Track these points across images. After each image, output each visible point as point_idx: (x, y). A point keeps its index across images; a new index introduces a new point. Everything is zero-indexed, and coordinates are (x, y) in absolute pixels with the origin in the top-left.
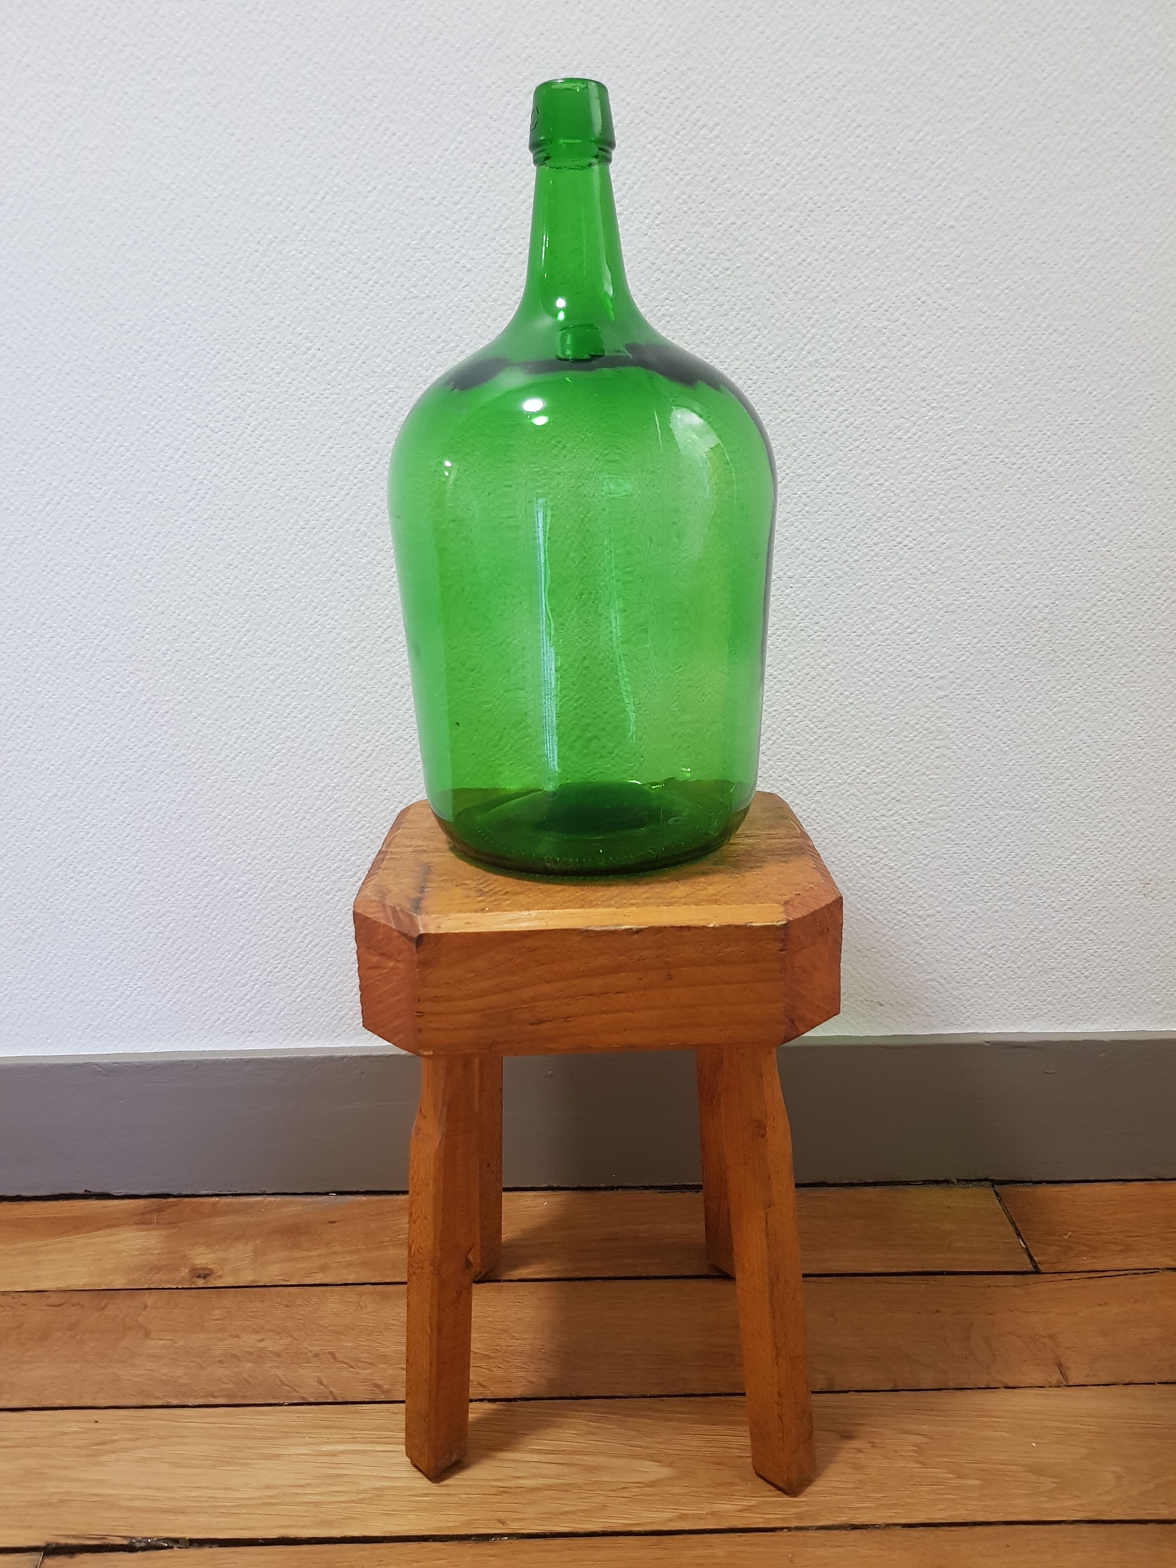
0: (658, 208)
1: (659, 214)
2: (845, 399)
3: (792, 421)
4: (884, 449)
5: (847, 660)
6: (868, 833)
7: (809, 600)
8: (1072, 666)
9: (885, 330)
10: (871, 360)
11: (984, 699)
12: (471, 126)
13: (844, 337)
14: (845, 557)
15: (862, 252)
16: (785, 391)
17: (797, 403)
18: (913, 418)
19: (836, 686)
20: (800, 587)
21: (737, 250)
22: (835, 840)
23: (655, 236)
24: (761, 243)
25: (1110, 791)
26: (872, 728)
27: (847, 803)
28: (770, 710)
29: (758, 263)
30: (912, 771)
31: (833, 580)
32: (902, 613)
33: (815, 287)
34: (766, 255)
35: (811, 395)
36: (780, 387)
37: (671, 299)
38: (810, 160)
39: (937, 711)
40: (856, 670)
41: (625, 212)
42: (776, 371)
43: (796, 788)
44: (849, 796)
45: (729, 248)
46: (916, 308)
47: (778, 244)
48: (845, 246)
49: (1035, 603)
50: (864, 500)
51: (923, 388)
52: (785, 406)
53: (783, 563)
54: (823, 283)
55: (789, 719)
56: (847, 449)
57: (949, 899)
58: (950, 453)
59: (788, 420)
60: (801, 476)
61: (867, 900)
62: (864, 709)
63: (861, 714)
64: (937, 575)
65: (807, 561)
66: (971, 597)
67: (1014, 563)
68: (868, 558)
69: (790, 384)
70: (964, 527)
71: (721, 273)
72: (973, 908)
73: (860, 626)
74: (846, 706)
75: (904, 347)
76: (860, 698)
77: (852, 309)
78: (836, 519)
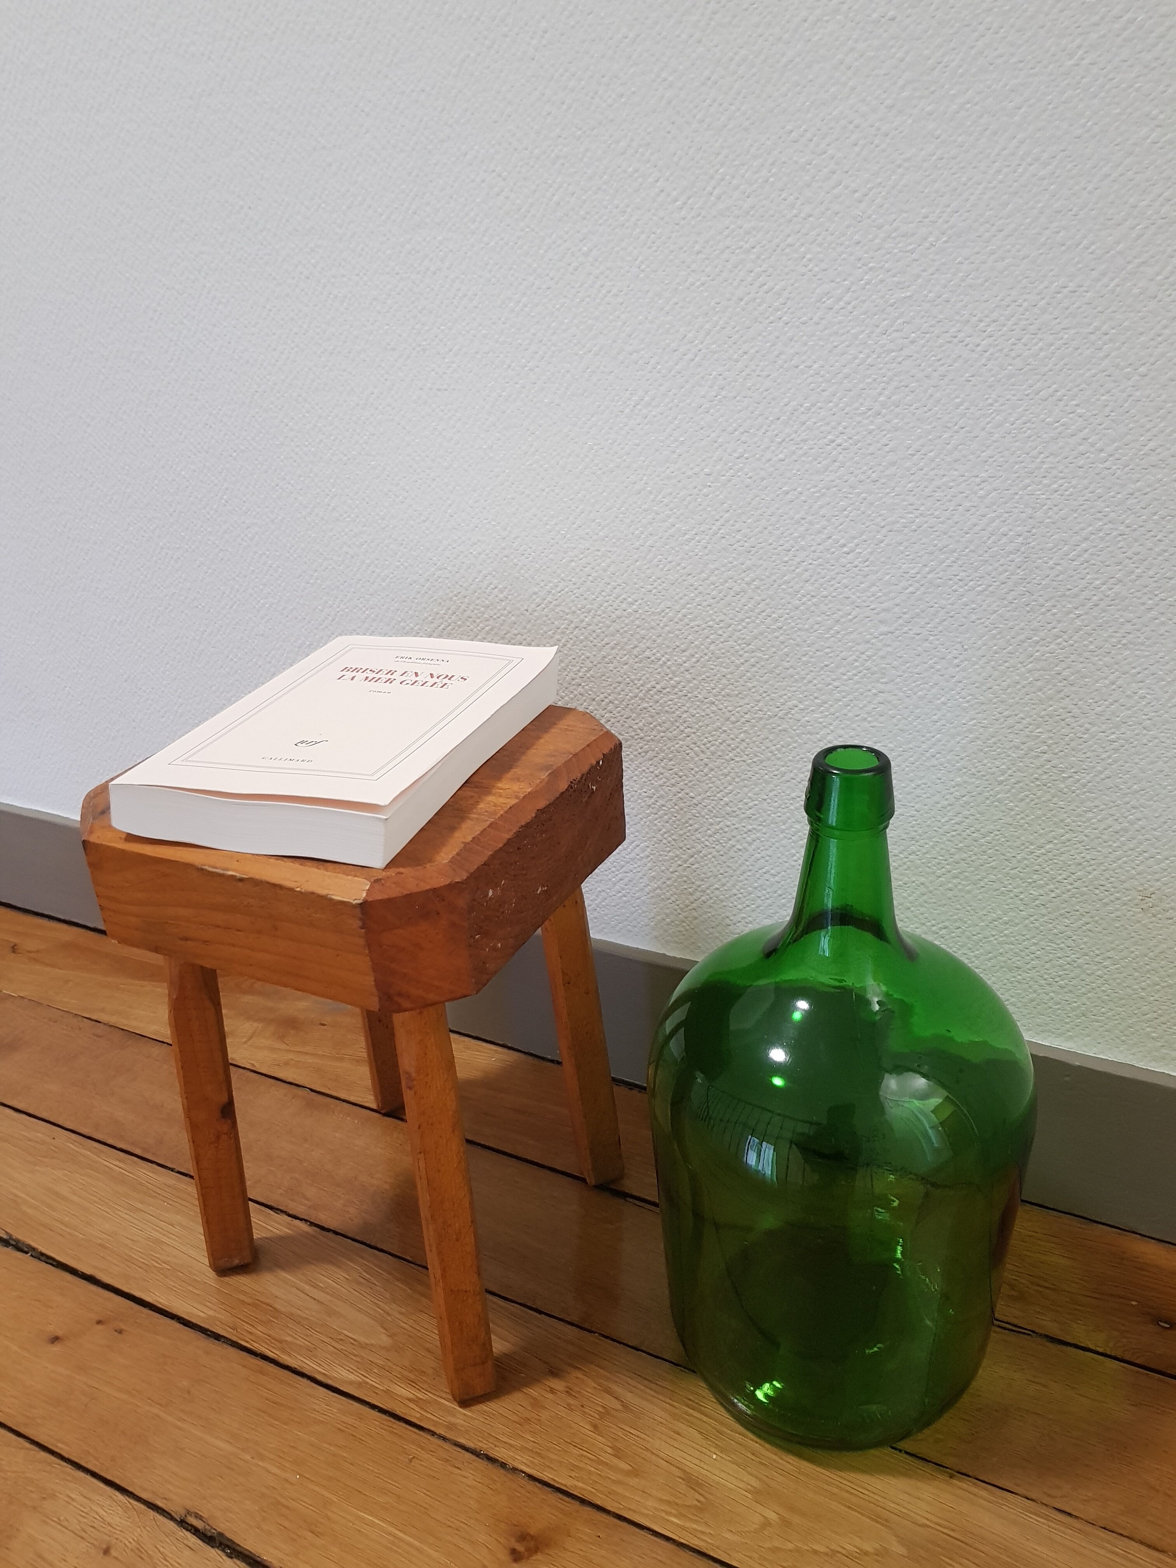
0: (544, 25)
1: (545, 32)
2: (763, 257)
3: (703, 284)
4: (811, 321)
5: (774, 577)
6: (802, 775)
7: (730, 503)
8: (1054, 614)
9: (808, 167)
10: (792, 206)
11: (937, 642)
13: (759, 177)
14: (769, 454)
15: (777, 62)
16: (692, 248)
17: (707, 262)
18: (846, 283)
19: (762, 606)
20: (720, 487)
21: (632, 70)
22: (767, 776)
23: (543, 60)
24: (658, 60)
25: (1102, 776)
26: (804, 659)
27: (779, 739)
29: (655, 86)
30: (850, 715)
31: (755, 481)
32: (836, 528)
33: (722, 113)
34: (664, 75)
35: (722, 252)
36: (687, 243)
37: (564, 136)
39: (880, 650)
40: (784, 590)
41: (511, 33)
42: (682, 222)
43: (723, 713)
45: (622, 69)
46: (847, 136)
47: (677, 59)
48: (757, 57)
49: (1004, 529)
50: (789, 385)
51: (858, 243)
52: (694, 266)
53: (700, 456)
54: (733, 108)
55: (712, 637)
56: (768, 321)
58: (893, 329)
59: (698, 283)
60: (715, 353)
62: (794, 636)
63: (791, 641)
64: (878, 484)
65: (726, 456)
66: (921, 515)
67: (977, 476)
69: (697, 239)
70: (911, 425)
71: (615, 101)
72: (923, 880)
73: (787, 539)
74: (774, 630)
75: (833, 188)
76: (790, 623)
77: (769, 139)
78: (757, 408)
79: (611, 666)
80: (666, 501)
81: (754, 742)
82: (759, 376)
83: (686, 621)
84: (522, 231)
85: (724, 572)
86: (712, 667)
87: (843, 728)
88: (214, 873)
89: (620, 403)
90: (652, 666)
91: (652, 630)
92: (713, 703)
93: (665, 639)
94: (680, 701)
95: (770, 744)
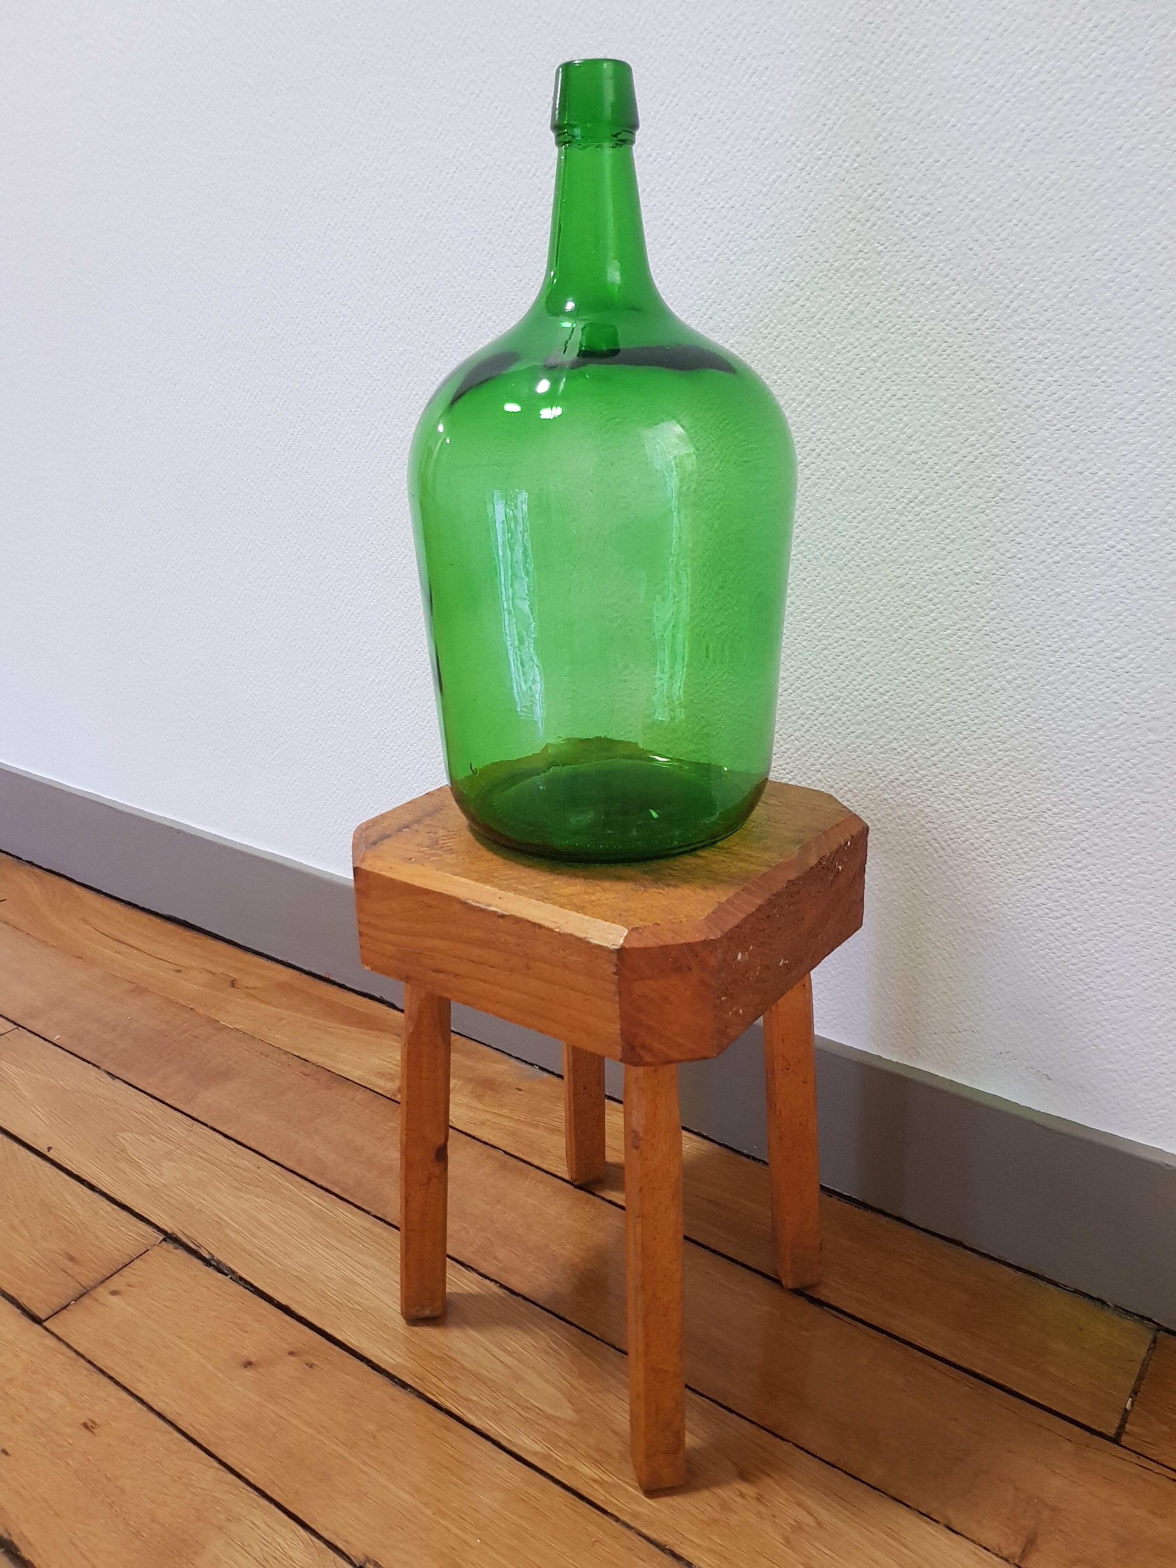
0: (857, 149)
1: (858, 156)
2: (1056, 367)
3: (991, 391)
4: (1100, 431)
5: (1038, 677)
6: (1050, 882)
7: (997, 600)
9: (1110, 284)
10: (1091, 320)
12: (685, 76)
13: (1059, 293)
14: (1044, 556)
15: (1088, 187)
16: (984, 356)
17: (997, 370)
18: (1140, 394)
19: (1022, 705)
20: (988, 585)
21: (940, 192)
22: (1010, 880)
23: (853, 181)
24: (967, 182)
26: (1062, 762)
27: (1027, 842)
28: (944, 719)
29: (961, 206)
31: (1027, 581)
32: (1110, 632)
33: (1027, 233)
34: (971, 196)
35: (1014, 362)
36: (979, 352)
37: (866, 251)
38: (1030, 78)
40: (1048, 690)
41: (824, 156)
42: (975, 333)
43: (969, 811)
44: (1030, 834)
45: (930, 191)
46: (1154, 256)
47: (986, 182)
48: (1067, 181)
50: (1071, 491)
52: (983, 374)
53: (971, 555)
54: (1038, 228)
55: (965, 733)
56: (1054, 428)
57: (1143, 984)
59: (986, 390)
60: (997, 456)
61: (1043, 957)
62: (1054, 738)
63: (1050, 743)
64: (1158, 591)
65: (998, 556)
68: (1071, 560)
69: (990, 349)
71: (920, 220)
73: (1056, 640)
74: (1033, 731)
75: (1135, 305)
76: (1051, 725)
77: (1072, 257)
78: (1035, 510)
79: (854, 755)
80: (930, 595)
81: (1000, 843)
82: (1040, 480)
83: (939, 715)
84: (813, 336)
85: (984, 668)
86: (962, 763)
87: (1099, 837)
88: (476, 907)
89: (892, 500)
90: (897, 757)
91: (902, 722)
92: (959, 800)
93: (914, 731)
94: (924, 795)
95: (1018, 847)
